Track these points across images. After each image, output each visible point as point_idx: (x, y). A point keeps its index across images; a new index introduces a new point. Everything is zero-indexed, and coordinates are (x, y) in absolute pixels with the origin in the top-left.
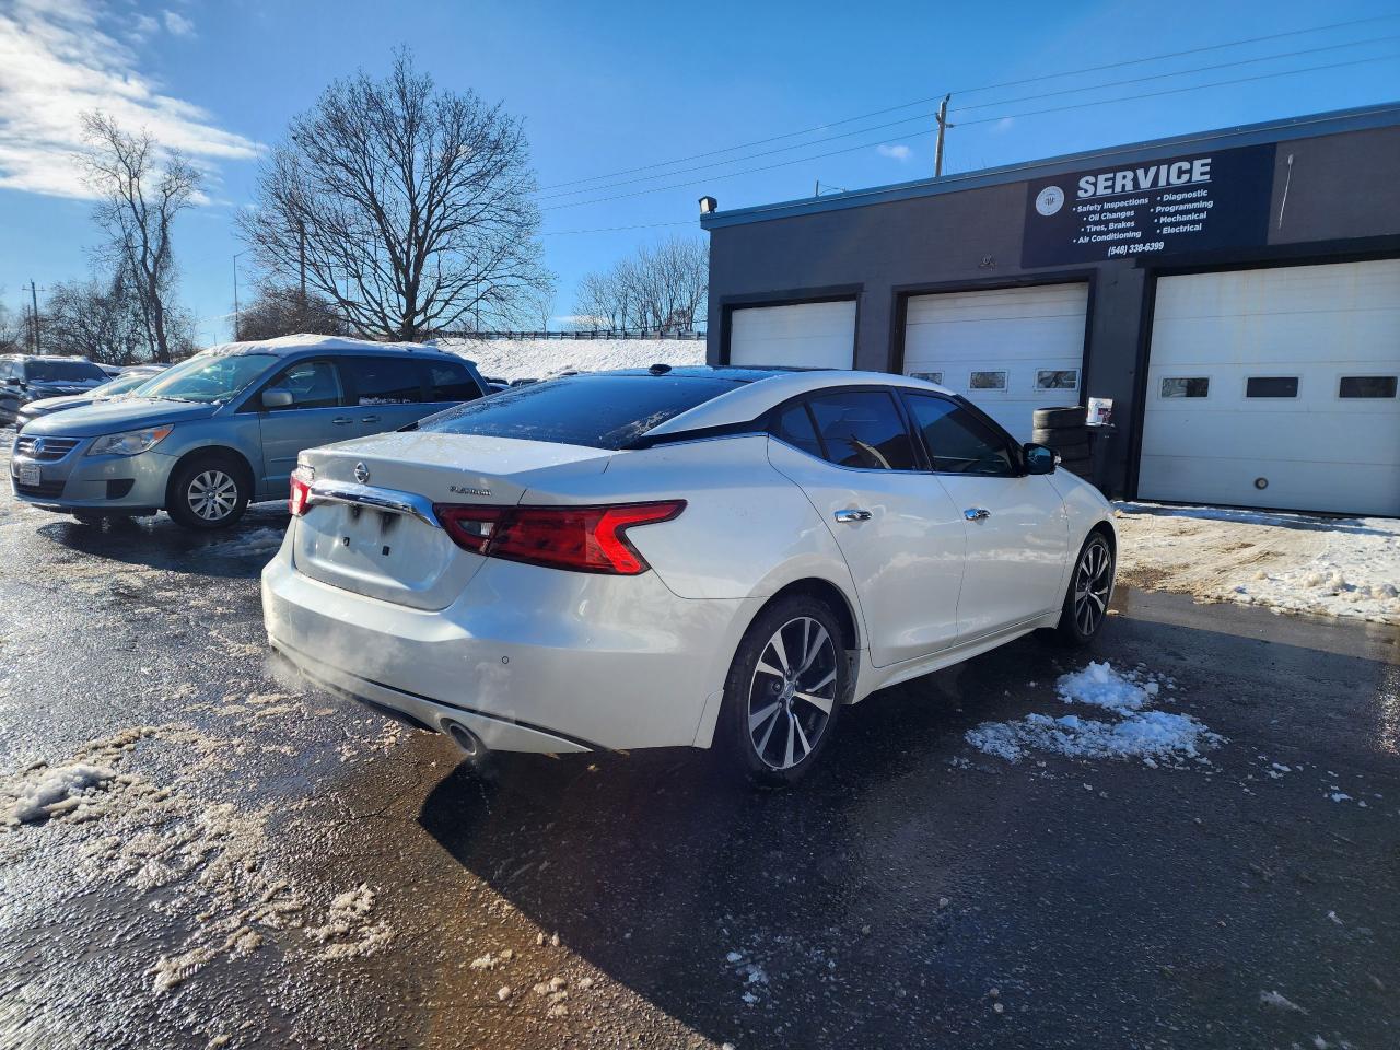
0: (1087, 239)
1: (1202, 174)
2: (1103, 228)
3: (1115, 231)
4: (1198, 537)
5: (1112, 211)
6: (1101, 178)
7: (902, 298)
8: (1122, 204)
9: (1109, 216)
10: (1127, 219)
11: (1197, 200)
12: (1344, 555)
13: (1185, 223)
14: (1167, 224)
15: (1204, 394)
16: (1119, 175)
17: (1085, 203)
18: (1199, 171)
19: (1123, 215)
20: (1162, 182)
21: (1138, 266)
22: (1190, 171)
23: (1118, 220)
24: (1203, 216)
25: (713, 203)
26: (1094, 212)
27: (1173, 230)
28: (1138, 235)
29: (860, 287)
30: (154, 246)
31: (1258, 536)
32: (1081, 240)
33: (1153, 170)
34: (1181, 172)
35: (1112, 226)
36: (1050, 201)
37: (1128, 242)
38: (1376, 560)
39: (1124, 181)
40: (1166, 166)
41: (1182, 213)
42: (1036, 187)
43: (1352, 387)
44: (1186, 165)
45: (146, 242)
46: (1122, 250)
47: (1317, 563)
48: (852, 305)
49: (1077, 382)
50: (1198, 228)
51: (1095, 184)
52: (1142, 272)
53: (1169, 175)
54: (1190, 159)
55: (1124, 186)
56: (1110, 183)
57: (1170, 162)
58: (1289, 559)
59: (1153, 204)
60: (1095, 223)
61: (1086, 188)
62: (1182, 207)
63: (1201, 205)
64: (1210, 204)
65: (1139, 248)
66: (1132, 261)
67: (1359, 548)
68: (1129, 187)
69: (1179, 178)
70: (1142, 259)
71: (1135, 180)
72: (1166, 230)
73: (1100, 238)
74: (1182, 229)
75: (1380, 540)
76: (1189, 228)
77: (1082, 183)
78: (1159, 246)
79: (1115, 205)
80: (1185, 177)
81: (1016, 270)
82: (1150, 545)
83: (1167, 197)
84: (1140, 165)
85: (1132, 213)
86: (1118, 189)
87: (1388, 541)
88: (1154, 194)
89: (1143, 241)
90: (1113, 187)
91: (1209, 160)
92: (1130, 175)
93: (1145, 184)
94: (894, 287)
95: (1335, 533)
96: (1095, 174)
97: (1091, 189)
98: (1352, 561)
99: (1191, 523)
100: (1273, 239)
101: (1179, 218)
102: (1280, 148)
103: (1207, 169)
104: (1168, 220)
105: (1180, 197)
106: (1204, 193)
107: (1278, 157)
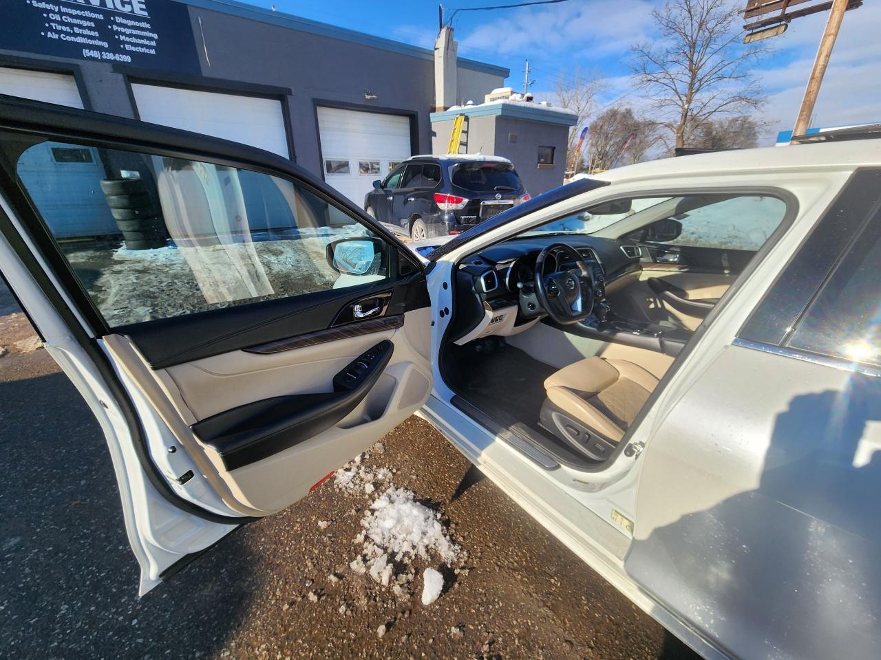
0: (56, 36)
1: (141, 9)
2: (68, 29)
3: (82, 35)
5: (71, 16)
9: (70, 20)
10: (90, 28)
11: (144, 29)
14: (127, 43)
18: (138, 6)
20: (110, 5)
21: (114, 71)
22: (130, 4)
23: (81, 27)
24: (153, 43)
26: (52, 12)
27: (133, 49)
28: (105, 44)
35: (76, 30)
37: (98, 48)
41: (136, 37)
46: (95, 54)
52: (120, 76)
59: (109, 21)
60: (60, 23)
63: (149, 34)
65: (111, 57)
66: (107, 66)
69: (123, 6)
70: (117, 65)
73: (69, 38)
74: (141, 50)
76: (147, 51)
78: (127, 59)
79: (72, 12)
80: (128, 8)
83: (118, 20)
85: (93, 24)
88: (107, 13)
89: (111, 51)
100: (206, 73)
101: (134, 40)
102: (190, 9)
103: (144, 7)
104: (127, 39)
105: (130, 23)
106: (148, 26)
107: (191, 15)
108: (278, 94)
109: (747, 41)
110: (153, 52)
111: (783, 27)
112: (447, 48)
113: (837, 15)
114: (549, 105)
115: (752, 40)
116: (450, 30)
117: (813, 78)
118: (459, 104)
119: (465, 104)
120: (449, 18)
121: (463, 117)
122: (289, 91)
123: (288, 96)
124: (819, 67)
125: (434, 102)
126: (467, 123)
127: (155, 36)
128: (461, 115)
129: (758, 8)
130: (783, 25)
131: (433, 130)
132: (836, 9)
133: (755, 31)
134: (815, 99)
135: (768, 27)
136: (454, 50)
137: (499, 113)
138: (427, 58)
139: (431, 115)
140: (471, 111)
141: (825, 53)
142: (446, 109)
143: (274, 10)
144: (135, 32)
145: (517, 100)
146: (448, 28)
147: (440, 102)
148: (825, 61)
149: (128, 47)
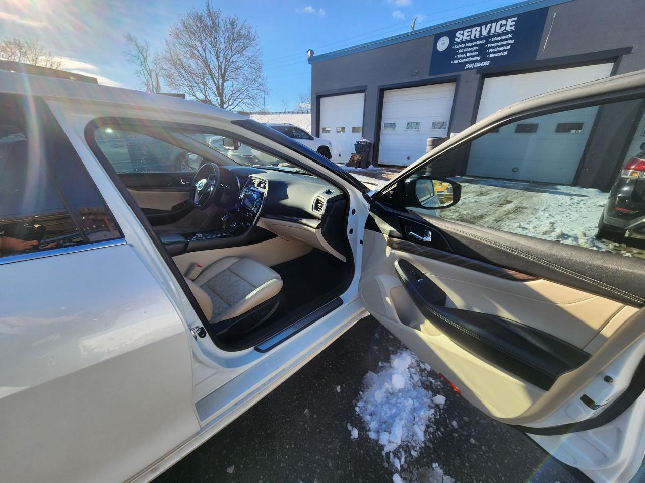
0: (457, 61)
1: (512, 26)
2: (464, 56)
3: (469, 57)
4: (488, 197)
5: (469, 47)
6: (466, 31)
7: (382, 91)
8: (474, 44)
9: (468, 50)
10: (475, 51)
11: (506, 40)
12: (554, 208)
13: (500, 52)
14: (492, 53)
16: (474, 29)
17: (458, 44)
18: (510, 24)
19: (473, 49)
20: (492, 32)
21: (477, 73)
22: (506, 25)
23: (471, 52)
24: (509, 47)
25: (312, 52)
26: (461, 48)
28: (479, 58)
29: (366, 86)
30: (155, 83)
31: (514, 196)
32: (455, 62)
33: (489, 26)
34: (502, 25)
35: (468, 54)
36: (443, 44)
37: (474, 62)
38: (569, 211)
39: (476, 32)
40: (495, 23)
41: (499, 46)
42: (438, 37)
44: (504, 22)
45: (152, 82)
46: (471, 66)
47: (542, 213)
48: (363, 94)
49: (447, 127)
50: (506, 53)
51: (463, 34)
52: (478, 76)
53: (496, 28)
54: (506, 18)
55: (475, 34)
56: (469, 33)
57: (497, 21)
58: (529, 211)
59: (487, 43)
60: (461, 54)
61: (459, 37)
62: (500, 44)
63: (509, 42)
64: (513, 41)
65: (478, 65)
66: (475, 71)
67: (560, 204)
68: (478, 35)
69: (500, 29)
70: (479, 70)
71: (481, 32)
72: (491, 56)
73: (463, 61)
75: (568, 198)
76: (502, 54)
77: (457, 34)
78: (487, 63)
79: (470, 44)
80: (503, 28)
81: (427, 77)
82: (467, 202)
83: (494, 39)
84: (483, 24)
85: (478, 48)
86: (473, 36)
87: (572, 199)
88: (488, 38)
89: (481, 61)
90: (470, 35)
91: (515, 19)
92: (478, 28)
93: (485, 33)
94: (379, 86)
95: (546, 194)
96: (463, 29)
97: (461, 37)
98: (558, 212)
99: (487, 188)
100: (539, 57)
101: (498, 49)
102: (550, 9)
103: (514, 23)
104: (493, 50)
105: (499, 38)
106: (511, 36)
107: (549, 14)
108: (616, 56)
122: (629, 50)
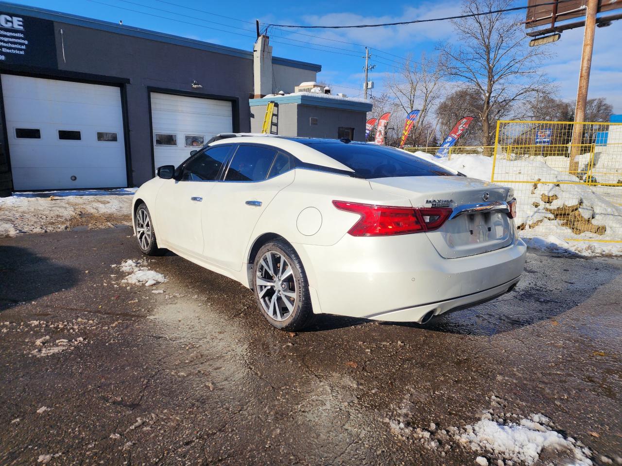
1: (18, 25)
11: (18, 38)
13: (15, 49)
14: (4, 47)
15: (39, 137)
18: (16, 23)
22: (11, 22)
24: (23, 47)
27: (8, 51)
34: (7, 21)
41: (12, 43)
43: (101, 136)
44: (8, 18)
54: (10, 15)
63: (21, 41)
69: (6, 24)
74: (13, 51)
76: (18, 52)
78: (3, 58)
80: (10, 24)
91: (20, 19)
100: (61, 67)
101: (10, 45)
102: (55, 24)
103: (21, 23)
104: (5, 45)
105: (9, 34)
106: (22, 36)
107: (55, 28)
108: (120, 83)
109: (532, 45)
110: (22, 53)
111: (557, 36)
112: (263, 51)
113: (589, 31)
114: (344, 96)
115: (535, 44)
116: (266, 38)
117: (581, 77)
118: (273, 93)
119: (277, 94)
120: (265, 28)
121: (273, 104)
122: (128, 81)
123: (126, 84)
124: (584, 69)
125: (253, 91)
126: (277, 108)
127: (26, 42)
128: (272, 102)
129: (534, 21)
130: (557, 34)
131: (252, 112)
132: (588, 27)
133: (537, 37)
134: (587, 92)
135: (546, 35)
136: (270, 53)
137: (300, 102)
138: (247, 58)
139: (250, 100)
140: (281, 99)
141: (586, 58)
142: (262, 96)
143: (121, 24)
144: (11, 40)
145: (317, 92)
146: (264, 36)
147: (257, 91)
148: (588, 64)
149: (4, 50)
